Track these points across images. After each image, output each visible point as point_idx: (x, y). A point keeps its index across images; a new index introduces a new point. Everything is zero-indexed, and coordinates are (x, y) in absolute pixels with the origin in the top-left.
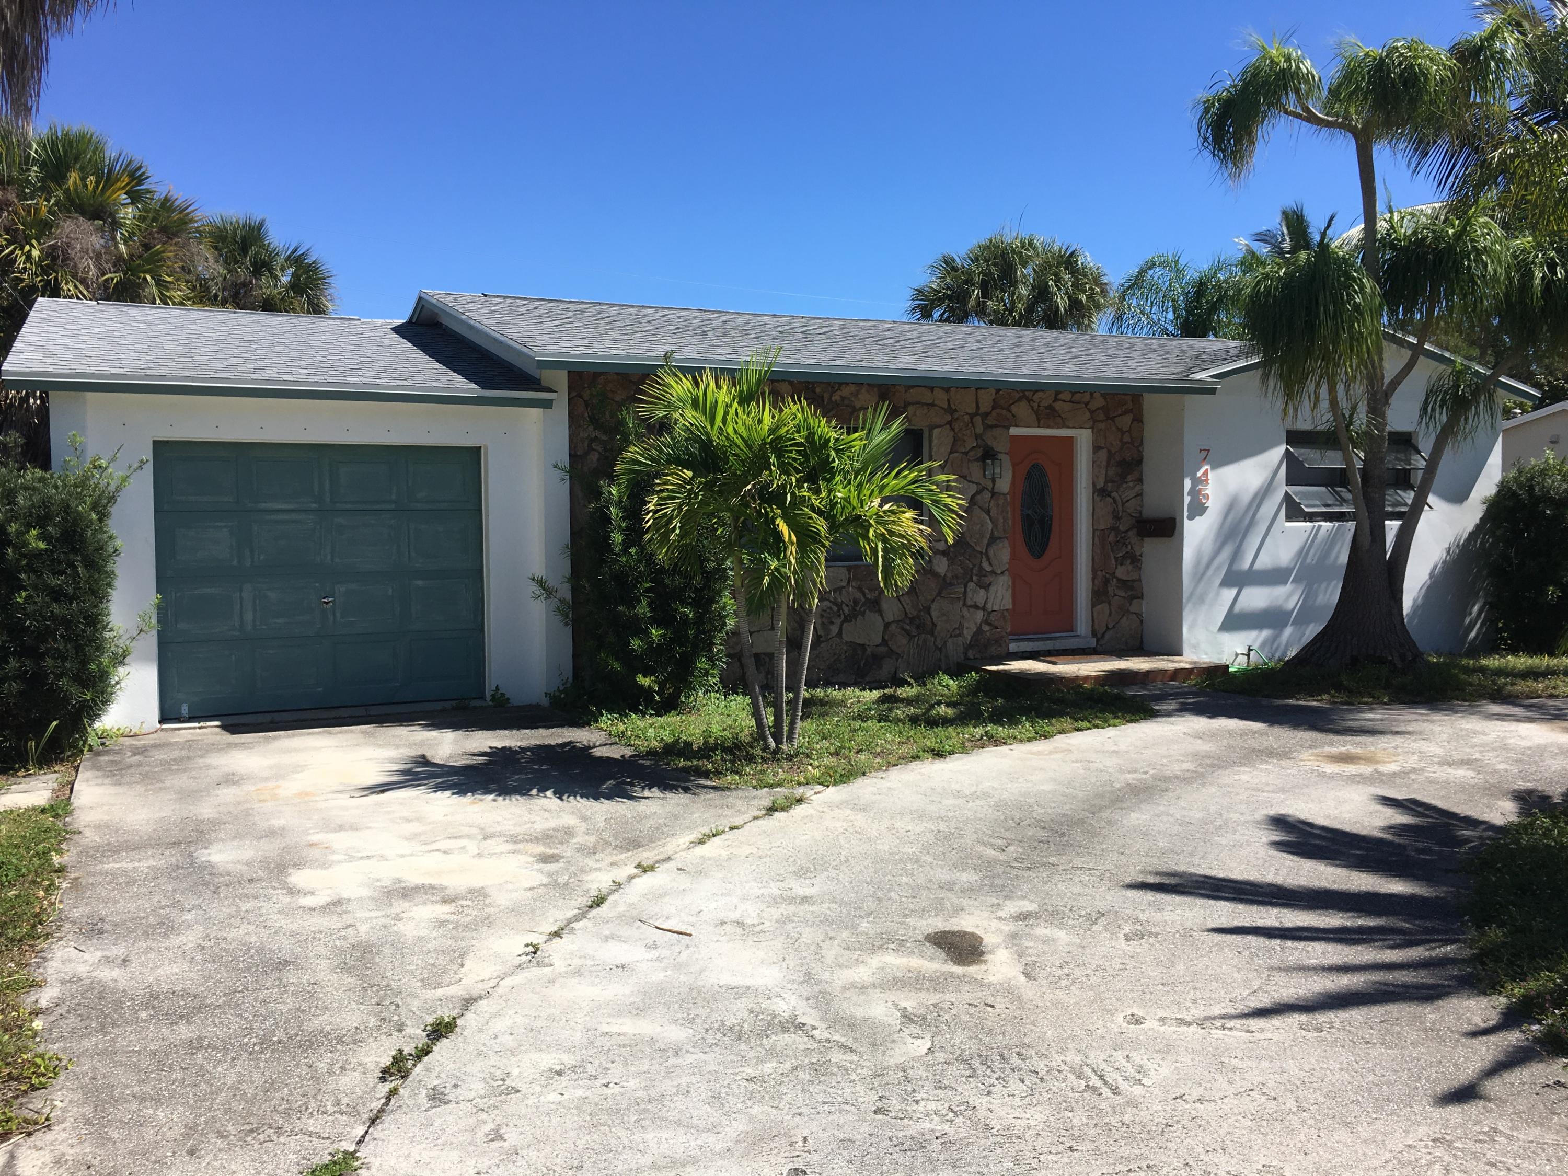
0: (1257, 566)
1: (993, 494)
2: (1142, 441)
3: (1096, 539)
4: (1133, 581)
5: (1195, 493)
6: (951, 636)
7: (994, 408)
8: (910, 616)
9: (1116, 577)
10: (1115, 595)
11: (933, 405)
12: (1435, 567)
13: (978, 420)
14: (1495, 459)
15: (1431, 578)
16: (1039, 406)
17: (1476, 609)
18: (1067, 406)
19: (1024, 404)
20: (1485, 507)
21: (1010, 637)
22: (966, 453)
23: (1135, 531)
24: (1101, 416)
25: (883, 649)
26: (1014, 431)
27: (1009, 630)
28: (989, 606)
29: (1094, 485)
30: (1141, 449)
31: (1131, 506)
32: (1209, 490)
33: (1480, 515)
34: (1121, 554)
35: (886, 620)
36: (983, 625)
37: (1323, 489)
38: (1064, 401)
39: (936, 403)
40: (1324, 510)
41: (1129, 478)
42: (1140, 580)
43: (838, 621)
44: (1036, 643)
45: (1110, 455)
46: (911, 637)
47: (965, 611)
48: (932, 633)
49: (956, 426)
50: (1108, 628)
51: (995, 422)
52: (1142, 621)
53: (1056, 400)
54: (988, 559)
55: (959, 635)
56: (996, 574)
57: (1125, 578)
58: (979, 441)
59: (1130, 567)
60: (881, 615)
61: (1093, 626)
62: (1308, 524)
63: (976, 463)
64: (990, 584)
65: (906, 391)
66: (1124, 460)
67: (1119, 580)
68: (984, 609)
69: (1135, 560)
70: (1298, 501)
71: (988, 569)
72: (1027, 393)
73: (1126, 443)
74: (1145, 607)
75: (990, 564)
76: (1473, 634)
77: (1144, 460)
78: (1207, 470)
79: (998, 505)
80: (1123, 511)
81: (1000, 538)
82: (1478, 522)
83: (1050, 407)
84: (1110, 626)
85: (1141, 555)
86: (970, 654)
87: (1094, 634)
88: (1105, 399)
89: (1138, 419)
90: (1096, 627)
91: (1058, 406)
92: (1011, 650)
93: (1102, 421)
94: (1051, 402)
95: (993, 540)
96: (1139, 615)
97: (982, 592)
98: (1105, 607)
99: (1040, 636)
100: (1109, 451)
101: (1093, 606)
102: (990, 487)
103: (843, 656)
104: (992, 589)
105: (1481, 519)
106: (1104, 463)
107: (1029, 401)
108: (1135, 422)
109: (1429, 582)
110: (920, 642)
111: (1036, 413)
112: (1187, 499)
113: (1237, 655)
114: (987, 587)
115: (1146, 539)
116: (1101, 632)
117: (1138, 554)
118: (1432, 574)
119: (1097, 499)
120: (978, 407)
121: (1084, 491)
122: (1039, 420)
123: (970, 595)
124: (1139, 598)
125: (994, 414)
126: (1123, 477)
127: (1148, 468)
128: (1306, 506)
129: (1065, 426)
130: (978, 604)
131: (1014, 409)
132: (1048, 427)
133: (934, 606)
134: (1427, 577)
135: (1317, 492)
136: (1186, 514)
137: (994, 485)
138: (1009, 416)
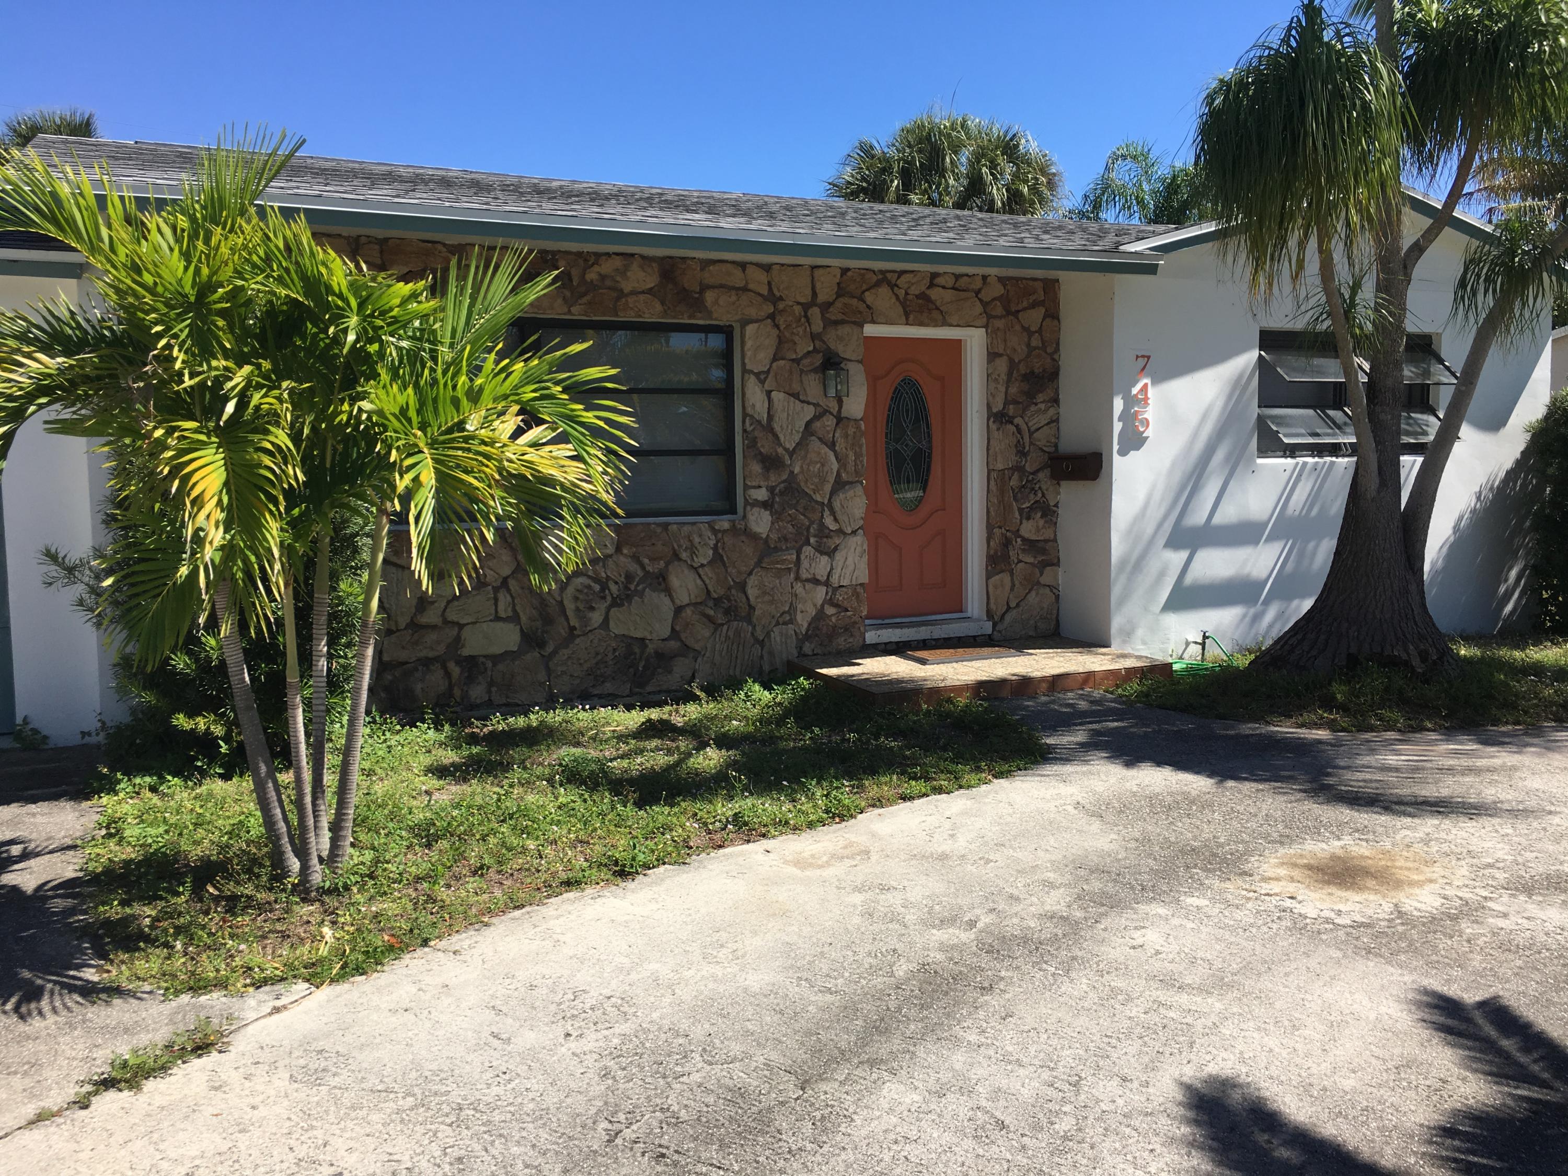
0: (1217, 520)
1: (839, 419)
2: (1058, 344)
3: (992, 483)
4: (1046, 541)
5: (1128, 417)
6: (778, 624)
7: (839, 295)
8: (715, 596)
9: (1020, 536)
10: (1020, 561)
11: (745, 289)
12: (1461, 518)
13: (815, 312)
14: (1542, 372)
15: (1454, 533)
16: (907, 294)
17: (1513, 573)
18: (949, 295)
19: (884, 291)
20: (1528, 436)
21: (867, 622)
22: (797, 361)
23: (1047, 472)
24: (999, 311)
25: (674, 645)
26: (870, 330)
27: (865, 613)
28: (835, 580)
29: (989, 407)
30: (1056, 357)
31: (1042, 437)
32: (1150, 413)
33: (1521, 447)
34: (1027, 505)
35: (678, 603)
36: (826, 606)
37: (1311, 412)
38: (944, 287)
39: (751, 286)
40: (1311, 440)
41: (1040, 397)
42: (1055, 540)
43: (603, 606)
44: (906, 631)
45: (1012, 365)
46: (717, 626)
47: (798, 587)
48: (748, 619)
49: (781, 321)
50: (1009, 608)
51: (840, 317)
52: (1057, 597)
53: (932, 285)
54: (833, 513)
55: (791, 621)
56: (845, 534)
57: (1034, 537)
58: (818, 343)
59: (1041, 523)
60: (671, 596)
61: (988, 603)
62: (1289, 460)
63: (812, 376)
64: (836, 549)
65: (702, 270)
66: (1032, 373)
67: (1024, 540)
68: (827, 583)
69: (1048, 512)
70: (1275, 428)
71: (833, 526)
72: (889, 276)
73: (1036, 348)
74: (1062, 577)
75: (836, 520)
76: (1509, 608)
77: (1061, 373)
78: (1146, 385)
79: (846, 436)
80: (1031, 443)
81: (851, 483)
82: (1518, 455)
83: (923, 296)
84: (1013, 605)
85: (1056, 506)
86: (807, 648)
87: (990, 615)
88: (1004, 286)
89: (1053, 315)
90: (993, 606)
91: (935, 294)
92: (868, 641)
93: (1000, 317)
94: (923, 288)
95: (840, 485)
96: (1053, 588)
97: (825, 559)
98: (1006, 578)
99: (914, 619)
100: (1011, 360)
101: (988, 578)
102: (835, 409)
103: (611, 656)
104: (839, 556)
105: (1522, 453)
106: (1004, 377)
107: (893, 286)
108: (1048, 320)
109: (1452, 539)
110: (731, 634)
111: (904, 304)
112: (1117, 427)
113: (1187, 644)
114: (831, 553)
115: (1063, 483)
116: (999, 613)
117: (1052, 504)
118: (1456, 529)
119: (993, 427)
120: (814, 294)
121: (975, 415)
122: (907, 315)
123: (805, 564)
124: (1053, 565)
125: (838, 304)
126: (1030, 396)
127: (1067, 384)
128: (1285, 436)
129: (945, 323)
130: (819, 577)
131: (869, 297)
132: (921, 324)
133: (752, 581)
134: (1450, 531)
135: (1301, 416)
136: (1116, 447)
137: (840, 407)
138: (862, 307)
